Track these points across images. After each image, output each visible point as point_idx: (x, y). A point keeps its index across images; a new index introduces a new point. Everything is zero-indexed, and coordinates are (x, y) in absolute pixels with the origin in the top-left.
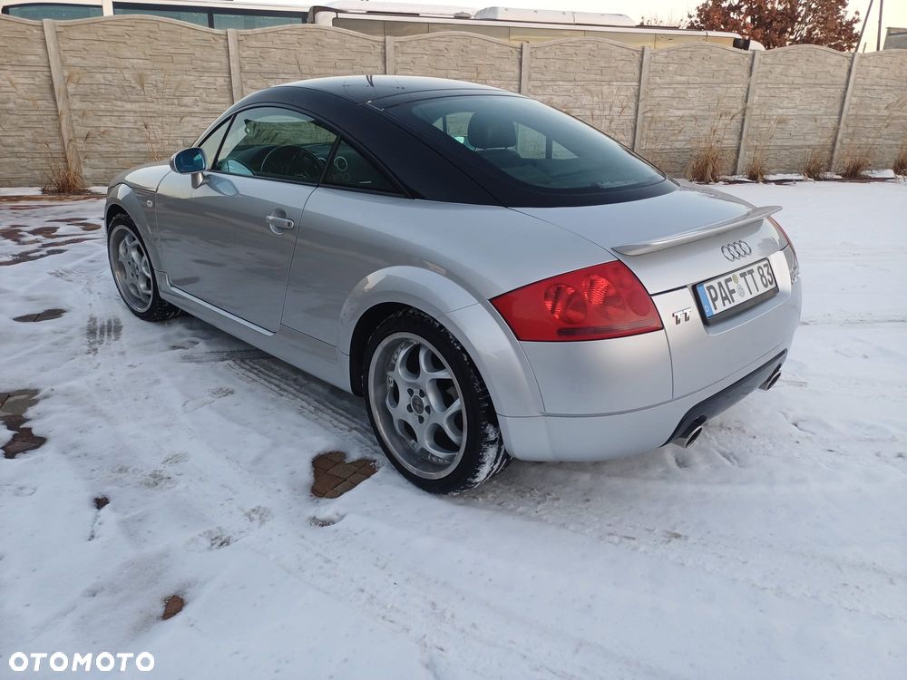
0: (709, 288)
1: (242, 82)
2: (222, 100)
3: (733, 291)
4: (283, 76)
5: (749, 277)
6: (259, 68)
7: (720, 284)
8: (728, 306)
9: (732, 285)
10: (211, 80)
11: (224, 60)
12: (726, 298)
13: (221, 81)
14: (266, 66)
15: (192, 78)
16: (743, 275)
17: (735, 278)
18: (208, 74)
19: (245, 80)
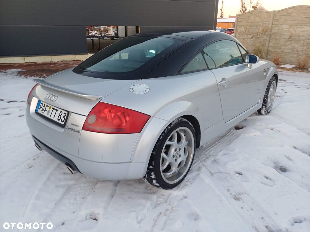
0: (41, 103)
3: (46, 110)
5: (54, 111)
7: (45, 105)
9: (47, 108)
16: (53, 109)
17: (50, 107)
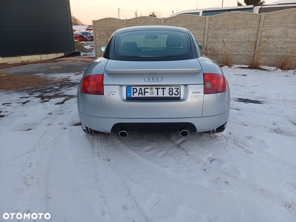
0: (133, 89)
1: (208, 32)
2: (202, 37)
3: (146, 92)
4: (221, 29)
6: (214, 27)
7: (141, 89)
8: (141, 95)
10: (199, 32)
11: (204, 25)
12: (142, 93)
13: (202, 32)
14: (217, 26)
15: (194, 31)
18: (198, 30)
19: (209, 31)
